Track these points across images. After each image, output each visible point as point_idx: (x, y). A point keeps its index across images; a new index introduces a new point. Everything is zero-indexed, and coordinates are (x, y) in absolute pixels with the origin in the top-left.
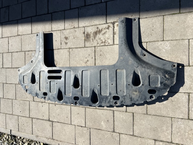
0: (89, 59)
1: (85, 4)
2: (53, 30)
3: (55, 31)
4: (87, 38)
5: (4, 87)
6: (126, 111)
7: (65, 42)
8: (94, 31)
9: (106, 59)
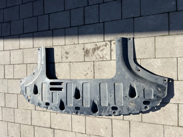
0: (88, 72)
1: (84, 23)
2: (54, 45)
3: (56, 46)
4: (87, 53)
5: (6, 97)
6: (123, 120)
7: (65, 56)
8: (93, 48)
9: (104, 72)
